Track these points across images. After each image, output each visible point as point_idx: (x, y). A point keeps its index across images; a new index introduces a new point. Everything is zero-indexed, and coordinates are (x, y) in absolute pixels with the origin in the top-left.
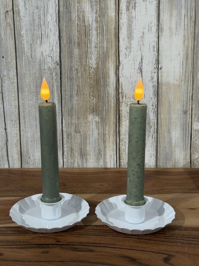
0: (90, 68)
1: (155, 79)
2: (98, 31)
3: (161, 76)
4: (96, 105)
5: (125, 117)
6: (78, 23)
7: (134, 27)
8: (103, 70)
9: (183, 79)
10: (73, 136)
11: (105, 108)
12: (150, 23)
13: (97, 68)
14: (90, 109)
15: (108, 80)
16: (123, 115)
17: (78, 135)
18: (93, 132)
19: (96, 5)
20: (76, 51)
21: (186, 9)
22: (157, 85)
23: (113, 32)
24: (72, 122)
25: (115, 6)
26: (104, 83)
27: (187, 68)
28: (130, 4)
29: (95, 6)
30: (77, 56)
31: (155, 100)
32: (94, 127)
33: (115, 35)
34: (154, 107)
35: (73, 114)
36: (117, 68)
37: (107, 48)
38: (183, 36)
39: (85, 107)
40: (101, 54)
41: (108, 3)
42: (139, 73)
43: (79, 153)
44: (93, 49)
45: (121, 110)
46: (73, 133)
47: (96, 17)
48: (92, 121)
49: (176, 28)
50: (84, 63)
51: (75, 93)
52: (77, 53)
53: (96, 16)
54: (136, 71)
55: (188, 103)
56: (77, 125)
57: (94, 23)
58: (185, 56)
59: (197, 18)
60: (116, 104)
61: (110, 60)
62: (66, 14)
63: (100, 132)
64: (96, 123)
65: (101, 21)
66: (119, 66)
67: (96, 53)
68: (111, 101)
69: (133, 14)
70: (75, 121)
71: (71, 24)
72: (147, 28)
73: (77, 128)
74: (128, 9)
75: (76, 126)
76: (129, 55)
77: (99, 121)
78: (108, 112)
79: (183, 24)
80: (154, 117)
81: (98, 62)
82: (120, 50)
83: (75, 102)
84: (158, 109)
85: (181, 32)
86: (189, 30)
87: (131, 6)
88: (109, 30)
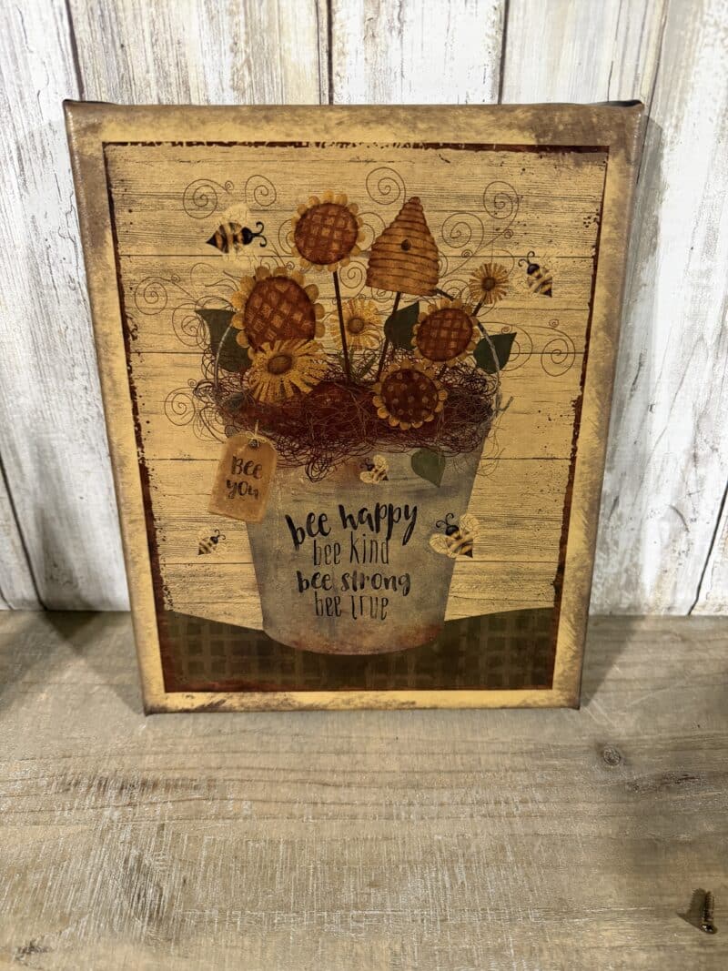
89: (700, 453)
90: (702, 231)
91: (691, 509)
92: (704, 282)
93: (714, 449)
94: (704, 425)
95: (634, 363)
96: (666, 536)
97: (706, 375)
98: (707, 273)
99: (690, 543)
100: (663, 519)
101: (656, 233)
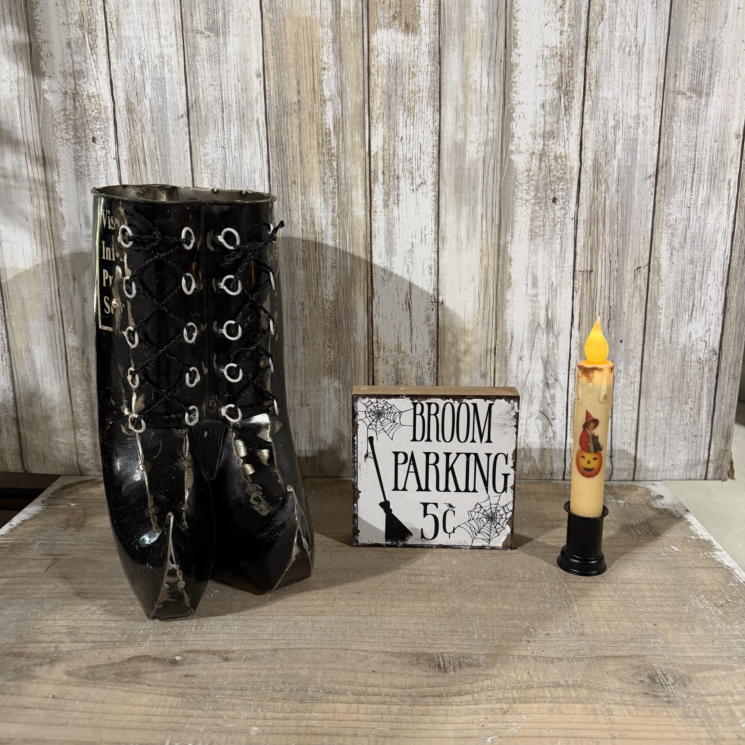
0: (325, 302)
1: (433, 320)
2: (337, 241)
3: (443, 315)
4: (335, 361)
5: (383, 382)
6: (304, 228)
7: (398, 234)
8: (346, 305)
9: (479, 320)
10: (297, 411)
11: (349, 366)
12: (423, 227)
13: (337, 300)
14: (324, 367)
15: (354, 321)
16: (379, 378)
17: (306, 410)
18: (329, 405)
19: (333, 198)
20: (301, 274)
21: (485, 205)
22: (435, 329)
23: (362, 242)
24: (296, 389)
25: (364, 200)
26: (348, 326)
27: (486, 302)
28: (389, 197)
29: (331, 200)
30: (302, 282)
31: (432, 355)
32: (332, 396)
33: (366, 248)
34: (432, 365)
35: (298, 375)
36: (370, 302)
37: (352, 269)
38: (479, 250)
39: (316, 365)
40: (342, 278)
41: (353, 195)
42: (407, 310)
43: (308, 439)
44: (329, 270)
45: (377, 370)
46: (297, 407)
47: (333, 218)
48: (329, 388)
49: (468, 236)
50: (314, 292)
51: (299, 342)
52: (302, 277)
53: (333, 216)
54: (401, 308)
55: (489, 360)
56: (304, 393)
57: (330, 227)
58: (483, 283)
59: (502, 220)
60: (368, 361)
61: (356, 287)
62: (283, 212)
63: (342, 405)
64: (336, 390)
65: (342, 224)
66: (372, 298)
67: (334, 277)
68: (359, 355)
69: (396, 214)
70: (300, 387)
71: (291, 230)
72: (419, 236)
73: (304, 399)
74: (386, 205)
75: (302, 396)
76: (388, 281)
77: (341, 388)
78: (355, 373)
79: (479, 230)
80: (432, 383)
81: (338, 292)
82: (374, 272)
83: (299, 357)
84: (437, 369)
85: (477, 243)
86: (490, 239)
87: (391, 200)
88: (354, 240)
89: (549, 381)
90: (530, 277)
91: (551, 413)
92: (535, 299)
93: (556, 380)
94: (549, 367)
95: (509, 337)
96: (541, 428)
97: (545, 342)
98: (536, 295)
99: (554, 433)
100: (537, 418)
101: (510, 278)
